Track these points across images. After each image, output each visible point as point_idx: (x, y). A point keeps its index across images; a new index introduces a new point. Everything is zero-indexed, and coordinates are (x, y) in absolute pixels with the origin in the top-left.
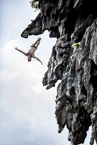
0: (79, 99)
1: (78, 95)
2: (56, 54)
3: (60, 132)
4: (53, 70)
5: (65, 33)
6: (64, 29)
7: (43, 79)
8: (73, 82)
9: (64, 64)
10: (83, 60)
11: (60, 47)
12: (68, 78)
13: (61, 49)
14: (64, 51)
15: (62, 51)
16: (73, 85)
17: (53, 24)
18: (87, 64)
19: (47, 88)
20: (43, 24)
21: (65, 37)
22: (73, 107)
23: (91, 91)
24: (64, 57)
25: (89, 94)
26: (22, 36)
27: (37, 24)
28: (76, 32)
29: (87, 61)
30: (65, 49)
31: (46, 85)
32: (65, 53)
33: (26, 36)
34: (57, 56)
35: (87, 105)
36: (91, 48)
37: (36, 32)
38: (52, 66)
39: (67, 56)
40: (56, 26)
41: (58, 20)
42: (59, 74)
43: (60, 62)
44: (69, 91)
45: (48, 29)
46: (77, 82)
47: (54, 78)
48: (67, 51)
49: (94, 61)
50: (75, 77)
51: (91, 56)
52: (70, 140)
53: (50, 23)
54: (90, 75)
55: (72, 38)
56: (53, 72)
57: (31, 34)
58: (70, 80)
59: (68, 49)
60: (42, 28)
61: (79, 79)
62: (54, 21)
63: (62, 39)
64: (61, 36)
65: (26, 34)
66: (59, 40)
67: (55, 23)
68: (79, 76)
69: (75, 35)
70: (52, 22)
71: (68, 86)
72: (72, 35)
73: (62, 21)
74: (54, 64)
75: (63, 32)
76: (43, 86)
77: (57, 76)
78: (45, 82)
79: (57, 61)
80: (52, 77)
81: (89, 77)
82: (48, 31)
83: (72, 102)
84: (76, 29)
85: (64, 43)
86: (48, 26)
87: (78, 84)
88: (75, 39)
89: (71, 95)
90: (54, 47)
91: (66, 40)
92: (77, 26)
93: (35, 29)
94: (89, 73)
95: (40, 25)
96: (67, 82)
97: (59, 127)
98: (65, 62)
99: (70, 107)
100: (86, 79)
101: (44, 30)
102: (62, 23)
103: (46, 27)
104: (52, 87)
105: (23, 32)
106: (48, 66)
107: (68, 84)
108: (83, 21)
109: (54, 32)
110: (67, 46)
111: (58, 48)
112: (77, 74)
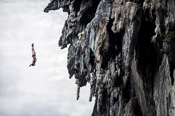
0: (83, 72)
1: (82, 69)
2: (67, 26)
3: (70, 78)
4: (65, 37)
5: (74, 11)
6: (73, 8)
7: (59, 41)
8: (79, 60)
9: (73, 34)
10: (85, 47)
11: (70, 21)
12: (76, 57)
13: (71, 23)
14: (73, 25)
15: (72, 25)
16: (78, 62)
17: (66, 3)
18: (88, 50)
19: (62, 48)
20: (59, 4)
21: (74, 14)
22: (78, 75)
23: (90, 68)
24: (73, 29)
25: (89, 70)
26: (44, 11)
27: (54, 4)
28: (81, 11)
29: (88, 49)
30: (73, 23)
31: (61, 46)
32: (73, 26)
33: (47, 11)
34: (68, 27)
35: (87, 77)
36: (90, 40)
37: (54, 8)
38: (65, 34)
39: (75, 28)
40: (68, 5)
41: (69, 1)
42: (70, 40)
43: (70, 32)
44: (76, 66)
45: (62, 7)
46: (81, 61)
47: (67, 42)
48: (75, 25)
49: (92, 49)
50: (80, 57)
51: (90, 46)
52: (77, 83)
53: (64, 3)
54: (89, 58)
55: (78, 16)
56: (66, 38)
57: (50, 10)
58: (77, 58)
59: (75, 23)
60: (58, 6)
61: (82, 59)
62: (66, 1)
63: (72, 16)
64: (71, 13)
65: (47, 10)
66: (70, 16)
67: (67, 3)
68: (82, 57)
69: (80, 13)
70: (65, 2)
71: (76, 62)
72: (78, 14)
73: (71, 3)
74: (66, 32)
75: (72, 10)
76: (59, 46)
77: (68, 41)
78: (60, 44)
79: (68, 31)
80: (65, 42)
81: (89, 60)
82: (62, 8)
83: (78, 72)
84: (81, 9)
85: (73, 18)
86: (62, 5)
87: (82, 62)
88: (80, 17)
89: (77, 68)
90: (66, 21)
91: (74, 16)
92: (82, 7)
93: (53, 7)
94: (89, 56)
95: (57, 4)
96: (75, 59)
97: (70, 75)
98: (73, 32)
99: (77, 75)
100: (87, 60)
101: (60, 7)
102: (72, 4)
103: (61, 6)
104: (65, 47)
105: (45, 9)
106: (62, 33)
107: (75, 61)
108: (86, 3)
109: (66, 8)
110: (75, 21)
111: (69, 22)
112: (81, 56)
